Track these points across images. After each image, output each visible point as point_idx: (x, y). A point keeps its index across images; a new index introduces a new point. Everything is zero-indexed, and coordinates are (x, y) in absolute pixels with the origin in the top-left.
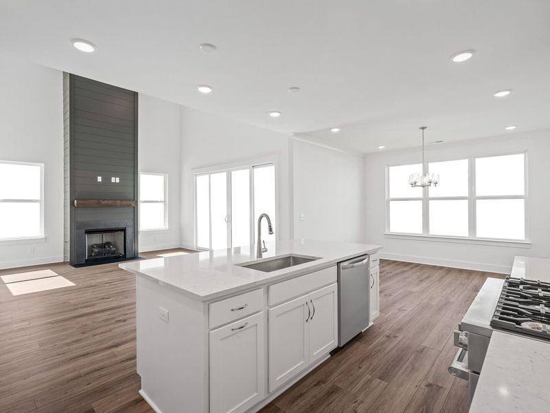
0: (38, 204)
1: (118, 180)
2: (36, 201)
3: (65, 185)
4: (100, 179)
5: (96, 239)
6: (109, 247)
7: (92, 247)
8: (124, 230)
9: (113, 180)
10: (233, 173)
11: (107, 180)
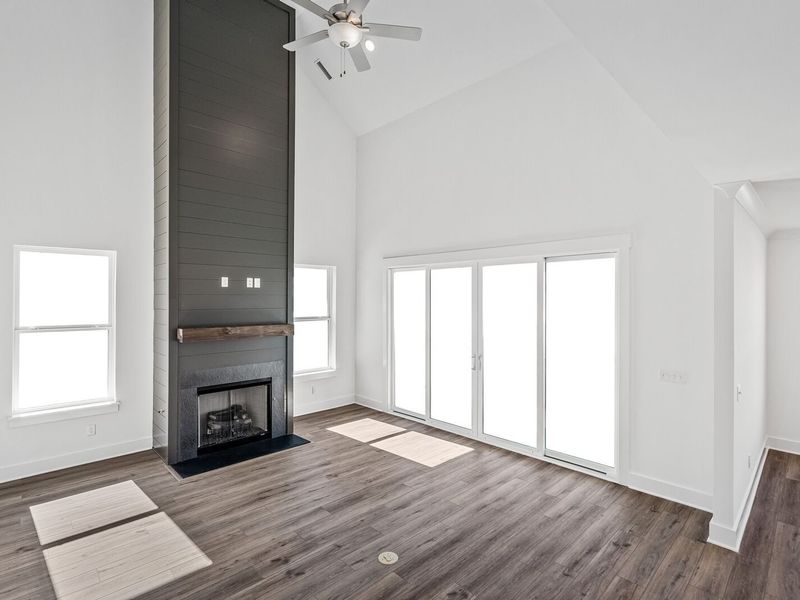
0: (104, 333)
1: (257, 283)
2: (101, 327)
3: (157, 294)
4: (225, 282)
5: (217, 403)
6: (240, 418)
7: (207, 418)
8: (268, 383)
9: (249, 283)
10: (485, 269)
11: (237, 282)
